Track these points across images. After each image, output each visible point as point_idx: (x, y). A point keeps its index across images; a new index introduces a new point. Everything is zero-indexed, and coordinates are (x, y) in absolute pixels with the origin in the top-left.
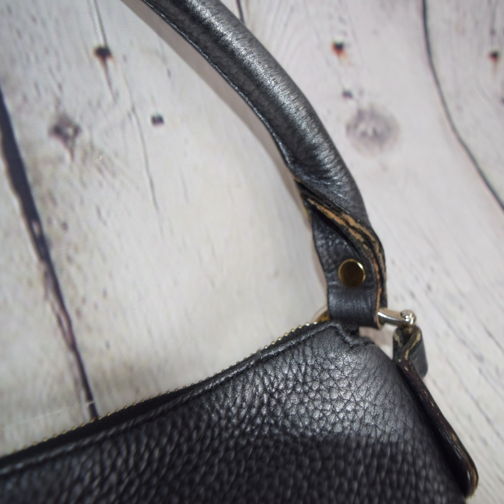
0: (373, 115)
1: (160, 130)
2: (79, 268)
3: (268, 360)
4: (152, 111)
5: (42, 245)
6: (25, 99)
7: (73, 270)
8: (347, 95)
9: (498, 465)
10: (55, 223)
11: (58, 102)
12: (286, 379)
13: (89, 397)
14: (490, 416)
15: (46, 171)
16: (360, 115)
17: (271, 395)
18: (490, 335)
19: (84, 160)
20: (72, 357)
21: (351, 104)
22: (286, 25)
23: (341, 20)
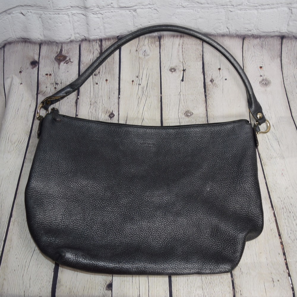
0: (266, 80)
1: (226, 81)
2: (210, 100)
3: (235, 122)
4: (225, 78)
5: (206, 96)
6: (208, 76)
7: (209, 100)
8: (261, 76)
9: (268, 146)
10: (208, 93)
11: (212, 76)
12: (237, 125)
13: (207, 118)
14: (269, 139)
15: (208, 86)
16: (263, 80)
17: (234, 127)
18: (273, 126)
19: (214, 85)
20: (206, 112)
21: (262, 78)
22: (251, 64)
23: (262, 62)
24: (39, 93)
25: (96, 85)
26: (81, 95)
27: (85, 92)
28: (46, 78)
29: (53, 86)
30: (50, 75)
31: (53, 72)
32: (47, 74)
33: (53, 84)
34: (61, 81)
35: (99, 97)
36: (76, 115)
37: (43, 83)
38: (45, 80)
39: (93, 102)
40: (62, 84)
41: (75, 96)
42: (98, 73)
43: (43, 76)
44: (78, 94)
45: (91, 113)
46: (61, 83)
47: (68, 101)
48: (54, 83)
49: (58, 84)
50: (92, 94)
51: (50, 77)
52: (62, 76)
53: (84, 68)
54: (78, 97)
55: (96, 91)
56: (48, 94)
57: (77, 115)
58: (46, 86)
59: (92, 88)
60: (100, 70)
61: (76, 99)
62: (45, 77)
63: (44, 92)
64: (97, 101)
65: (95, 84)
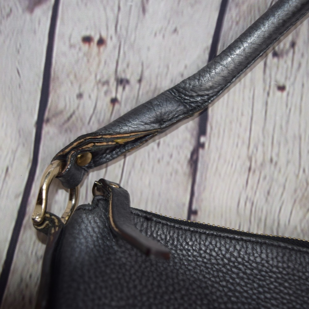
24: (48, 121)
25: (279, 93)
26: (215, 131)
27: (231, 122)
28: (81, 55)
29: (106, 93)
30: (101, 42)
31: (112, 31)
32: (87, 40)
33: (107, 83)
34: (142, 72)
35: (287, 141)
36: (192, 212)
37: (68, 76)
38: (77, 61)
39: (260, 161)
40: (143, 83)
41: (188, 136)
42: (288, 45)
43: (71, 46)
44: (202, 130)
45: (249, 205)
46: (140, 81)
47: (159, 156)
48: (113, 82)
49: (128, 82)
50: (257, 128)
51: (99, 53)
52: (149, 49)
53: (237, 23)
54: (202, 139)
55: (278, 118)
56: (83, 124)
57: (195, 213)
58: (77, 91)
59: (259, 106)
60: (297, 35)
61: (191, 148)
62: (80, 49)
63: (66, 115)
64: (278, 155)
65: (274, 88)
